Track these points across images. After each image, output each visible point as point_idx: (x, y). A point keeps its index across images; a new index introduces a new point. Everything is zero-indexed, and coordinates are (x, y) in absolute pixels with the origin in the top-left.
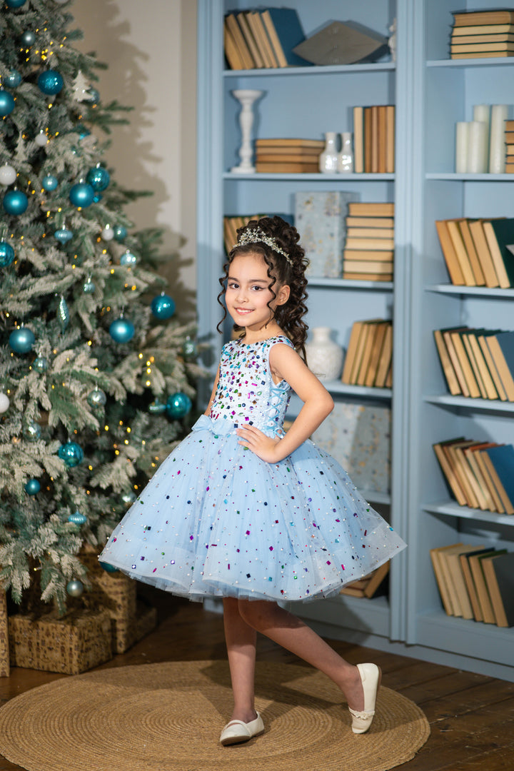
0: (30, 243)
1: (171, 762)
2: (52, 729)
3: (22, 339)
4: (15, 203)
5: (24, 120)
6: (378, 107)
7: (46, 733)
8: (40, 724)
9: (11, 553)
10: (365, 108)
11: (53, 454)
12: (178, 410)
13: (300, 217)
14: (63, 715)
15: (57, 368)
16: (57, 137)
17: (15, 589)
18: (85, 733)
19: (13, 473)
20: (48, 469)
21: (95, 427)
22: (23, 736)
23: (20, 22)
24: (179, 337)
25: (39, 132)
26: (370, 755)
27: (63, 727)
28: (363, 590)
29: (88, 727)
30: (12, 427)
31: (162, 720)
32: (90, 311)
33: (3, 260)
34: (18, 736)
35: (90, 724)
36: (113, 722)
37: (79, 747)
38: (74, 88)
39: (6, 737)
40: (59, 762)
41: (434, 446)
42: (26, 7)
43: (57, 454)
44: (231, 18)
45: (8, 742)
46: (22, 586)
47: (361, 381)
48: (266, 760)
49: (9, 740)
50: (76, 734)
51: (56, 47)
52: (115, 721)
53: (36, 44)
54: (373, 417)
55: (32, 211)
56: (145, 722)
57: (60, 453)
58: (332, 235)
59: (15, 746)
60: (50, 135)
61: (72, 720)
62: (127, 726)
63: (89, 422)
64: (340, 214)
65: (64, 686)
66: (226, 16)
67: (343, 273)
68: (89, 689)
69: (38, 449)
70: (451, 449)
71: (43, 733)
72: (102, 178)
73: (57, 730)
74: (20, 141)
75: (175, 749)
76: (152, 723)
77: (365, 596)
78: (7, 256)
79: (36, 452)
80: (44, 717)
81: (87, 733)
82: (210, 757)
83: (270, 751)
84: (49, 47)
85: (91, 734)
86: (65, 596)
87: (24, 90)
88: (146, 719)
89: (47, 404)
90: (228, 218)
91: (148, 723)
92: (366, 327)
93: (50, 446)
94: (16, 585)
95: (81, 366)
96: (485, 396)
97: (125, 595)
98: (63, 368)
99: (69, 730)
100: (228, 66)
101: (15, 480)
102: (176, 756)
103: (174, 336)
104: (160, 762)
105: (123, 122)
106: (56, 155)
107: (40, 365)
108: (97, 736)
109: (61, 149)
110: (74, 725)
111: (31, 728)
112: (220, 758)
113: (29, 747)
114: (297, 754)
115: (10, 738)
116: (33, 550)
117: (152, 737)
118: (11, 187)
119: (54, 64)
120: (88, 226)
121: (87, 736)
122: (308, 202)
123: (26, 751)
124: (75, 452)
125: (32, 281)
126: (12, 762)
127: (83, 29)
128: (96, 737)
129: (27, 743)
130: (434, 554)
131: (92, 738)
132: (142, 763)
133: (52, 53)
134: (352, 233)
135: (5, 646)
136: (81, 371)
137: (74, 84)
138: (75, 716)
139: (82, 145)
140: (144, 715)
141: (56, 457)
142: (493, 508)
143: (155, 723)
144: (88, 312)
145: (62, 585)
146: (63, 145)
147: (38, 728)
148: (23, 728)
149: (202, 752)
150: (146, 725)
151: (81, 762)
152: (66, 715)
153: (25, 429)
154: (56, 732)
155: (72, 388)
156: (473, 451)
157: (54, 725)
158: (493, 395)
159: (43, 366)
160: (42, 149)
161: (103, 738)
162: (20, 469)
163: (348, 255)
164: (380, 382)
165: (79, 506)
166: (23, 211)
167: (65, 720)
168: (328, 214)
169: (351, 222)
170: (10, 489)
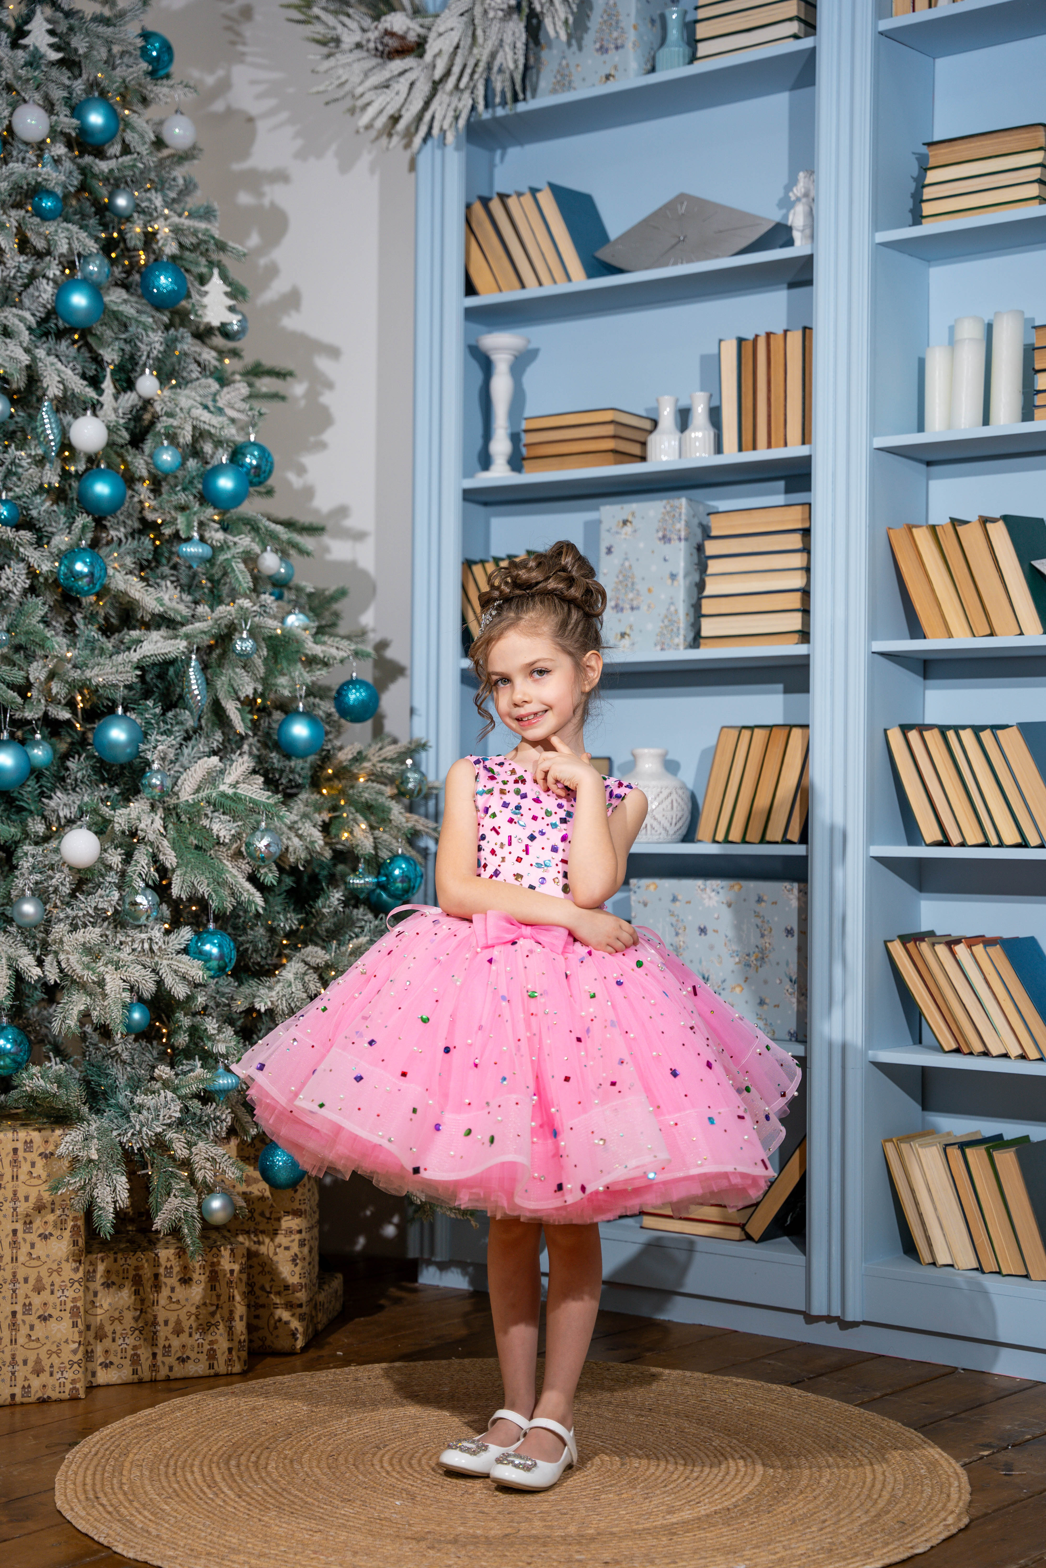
0: (129, 561)
1: (475, 1540)
2: (194, 1486)
3: (118, 734)
4: (102, 489)
5: (116, 348)
6: (768, 335)
7: (185, 1497)
8: (163, 1478)
9: (93, 1137)
10: (740, 341)
11: (178, 953)
12: (399, 885)
13: (609, 551)
14: (206, 1462)
15: (186, 794)
16: (174, 387)
17: (101, 1209)
18: (265, 1492)
19: (101, 983)
20: (169, 981)
21: (256, 905)
22: (135, 1504)
23: (106, 170)
24: (392, 761)
25: (143, 373)
26: (878, 1515)
27: (215, 1482)
28: (742, 1227)
29: (268, 1480)
30: (101, 897)
31: (414, 1462)
32: (242, 696)
33: (85, 580)
34: (127, 1505)
35: (269, 1474)
36: (316, 1470)
37: (266, 1519)
38: (206, 300)
39: (100, 1508)
40: (234, 1551)
41: (885, 942)
42: (116, 149)
43: (185, 951)
44: (478, 207)
45: (108, 1517)
46: (115, 1202)
47: (736, 834)
48: (671, 1531)
49: (109, 1513)
50: (248, 1495)
51: (176, 219)
52: (318, 1467)
53: (135, 215)
54: (760, 900)
55: (130, 516)
56: (382, 1467)
57: (192, 950)
58: (673, 576)
59: (129, 1524)
60: (163, 378)
61: (229, 1469)
62: (347, 1475)
63: (245, 897)
64: (686, 539)
65: (185, 1410)
66: (468, 207)
67: (696, 640)
68: (239, 1414)
69: (150, 939)
70: (924, 947)
71: (178, 1495)
72: (260, 459)
73: (205, 1489)
74: (108, 385)
75: (470, 1515)
76: (398, 1468)
77: (749, 1237)
78: (91, 574)
79: (146, 946)
80: (167, 1466)
81: (270, 1492)
82: (550, 1527)
83: (669, 1513)
84: (162, 220)
85: (281, 1494)
86: (199, 1225)
87: (113, 298)
88: (381, 1461)
89: (170, 858)
90: (468, 564)
91: (389, 1469)
92: (746, 734)
93: (173, 936)
94: (103, 1200)
95: (234, 786)
96: (994, 841)
97: (304, 1235)
98: (197, 791)
99: (231, 1488)
100: (470, 290)
101: (105, 996)
102: (478, 1528)
103: (385, 760)
104: (450, 1542)
105: (276, 396)
106: (178, 410)
107: (155, 781)
108: (296, 1496)
109: (184, 402)
110: (237, 1478)
111: (149, 1488)
112: (572, 1529)
113: (157, 1524)
114: (728, 1516)
115: (110, 1509)
116: (133, 1134)
117: (413, 1497)
118: (92, 460)
119: (172, 248)
120: (235, 544)
121: (275, 1498)
122: (625, 522)
123: (154, 1532)
124: (220, 946)
125: (135, 634)
126: (131, 1555)
127: (216, 206)
128: (292, 1498)
129: (153, 1518)
130: (890, 1148)
131: (285, 1501)
132: (413, 1545)
133: (167, 230)
134: (714, 567)
135: (80, 1332)
136: (235, 794)
137: (206, 293)
138: (233, 1463)
139: (220, 404)
140: (374, 1454)
141: (185, 958)
142: (1015, 1051)
143: (402, 1468)
144: (238, 699)
145: (194, 1201)
146: (188, 397)
147: (163, 1488)
148: (131, 1488)
149: (527, 1520)
150: (388, 1473)
151: (283, 1549)
152: (211, 1461)
153: (128, 900)
154: (204, 1493)
155: (215, 827)
156: (970, 947)
157: (195, 1479)
158: (1010, 836)
159: (162, 785)
160: (147, 403)
161: (309, 1500)
162: (117, 975)
163: (707, 607)
164: (775, 832)
165: (222, 1056)
166: (115, 505)
167: (215, 1470)
168: (665, 539)
169: (711, 548)
170: (95, 1014)
